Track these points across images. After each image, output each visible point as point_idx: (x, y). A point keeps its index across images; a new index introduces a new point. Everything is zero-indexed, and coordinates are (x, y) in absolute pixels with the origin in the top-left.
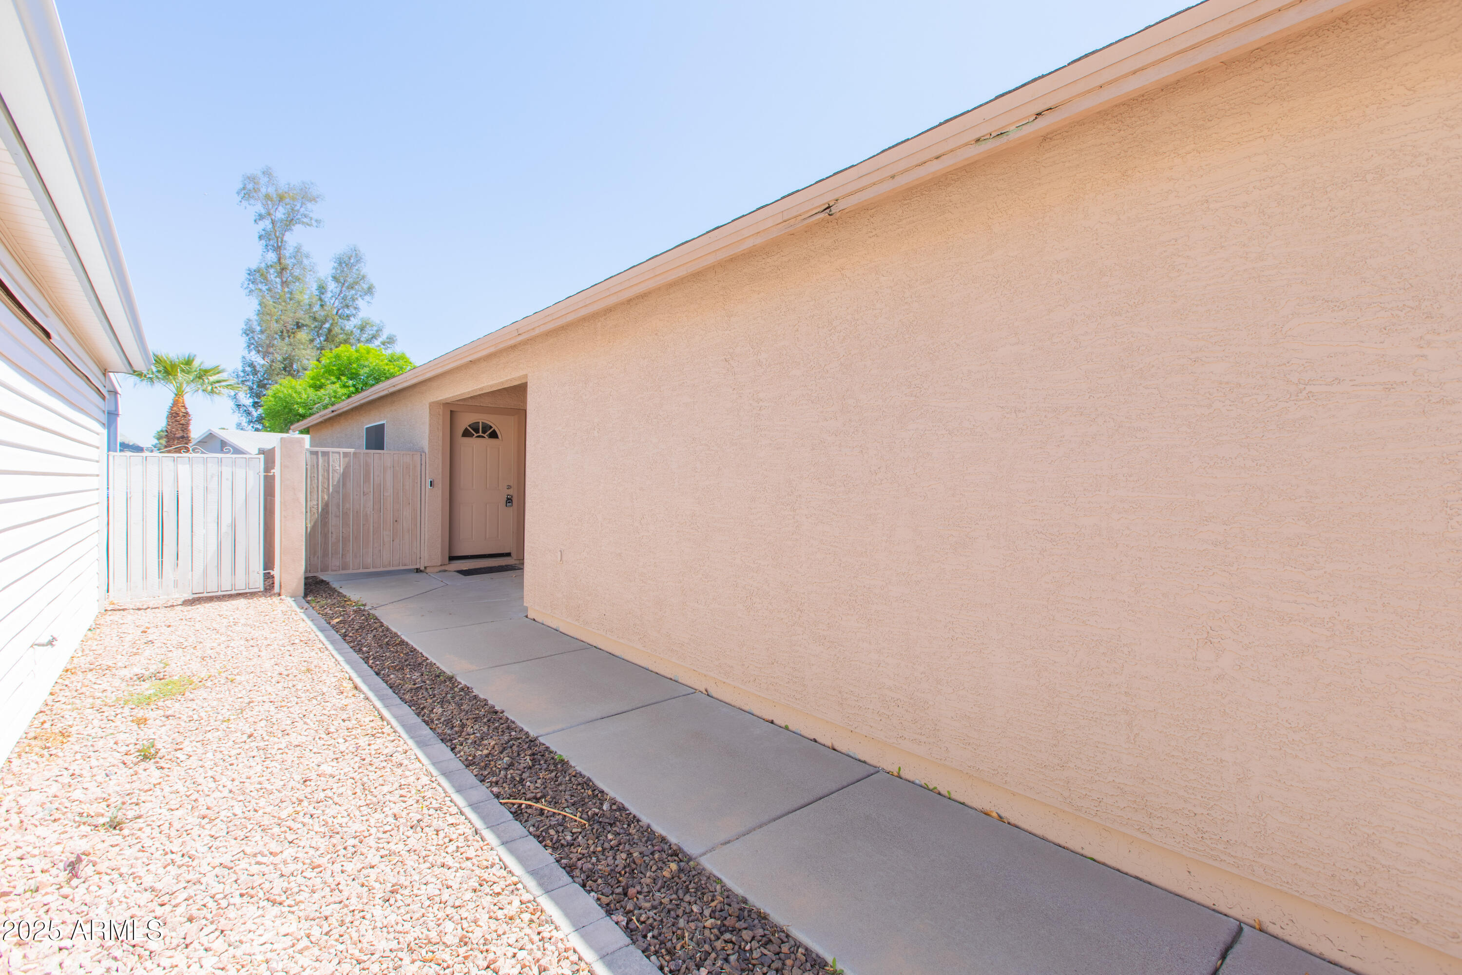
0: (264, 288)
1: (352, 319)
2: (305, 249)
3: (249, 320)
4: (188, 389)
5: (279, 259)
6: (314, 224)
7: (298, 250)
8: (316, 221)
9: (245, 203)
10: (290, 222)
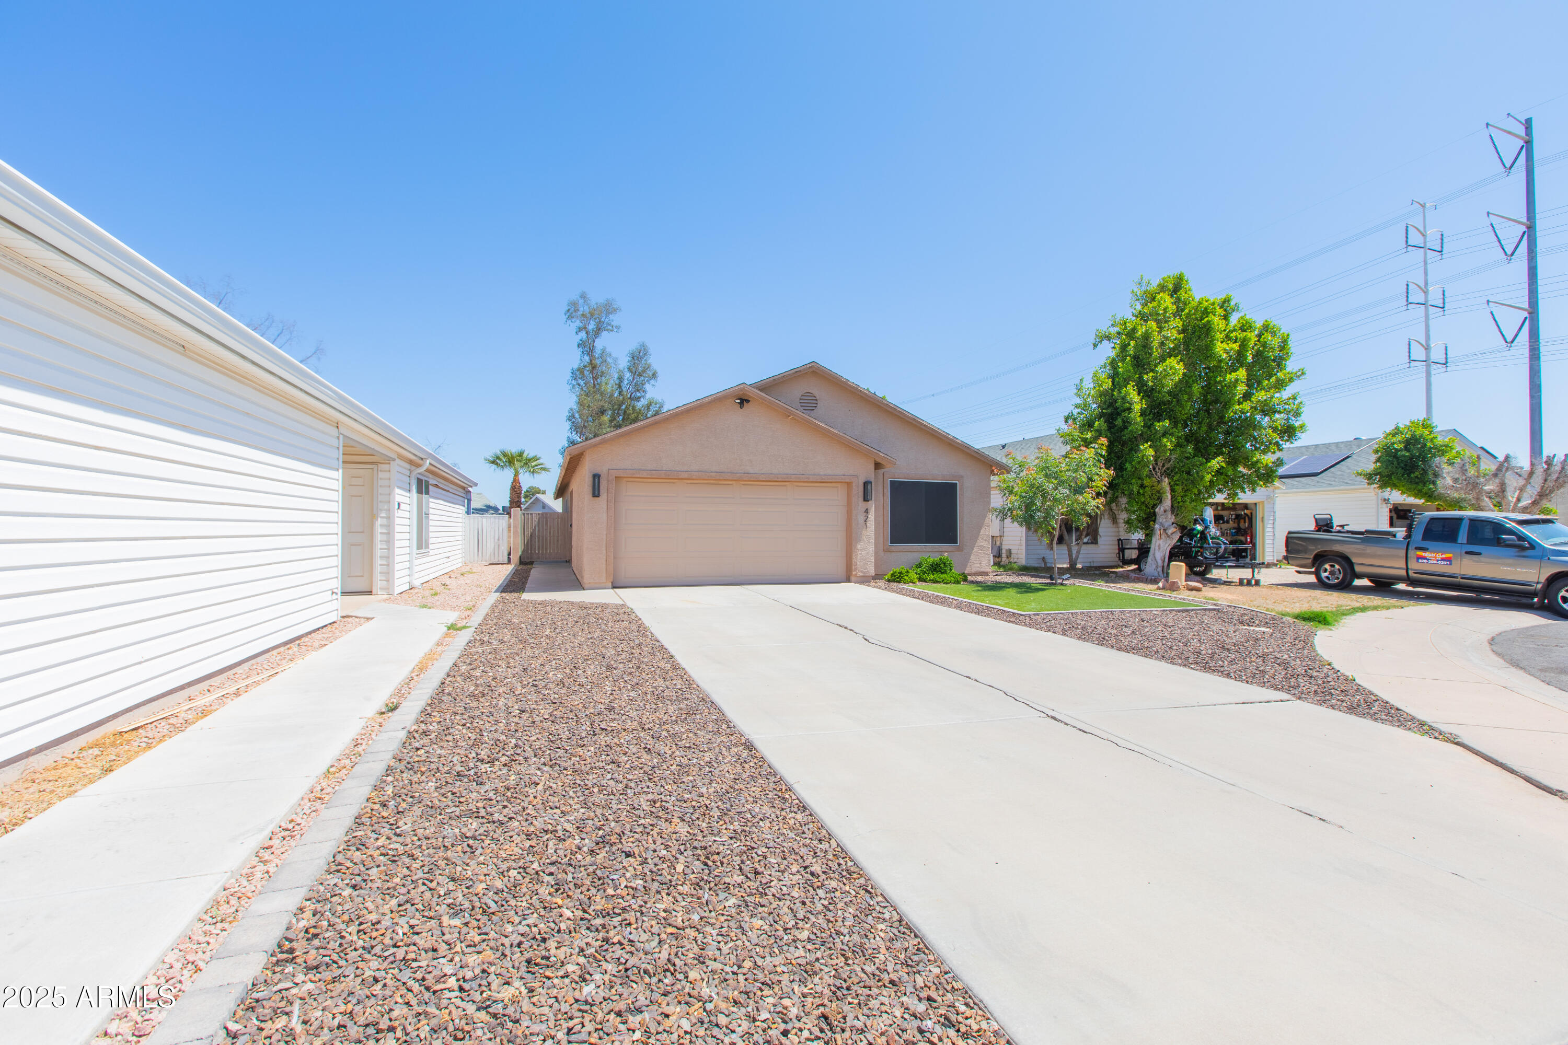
0: (582, 383)
1: (642, 399)
2: (608, 350)
3: (571, 409)
4: (521, 471)
5: (591, 361)
6: (615, 330)
7: (603, 351)
8: (616, 327)
9: (569, 322)
10: (598, 331)
